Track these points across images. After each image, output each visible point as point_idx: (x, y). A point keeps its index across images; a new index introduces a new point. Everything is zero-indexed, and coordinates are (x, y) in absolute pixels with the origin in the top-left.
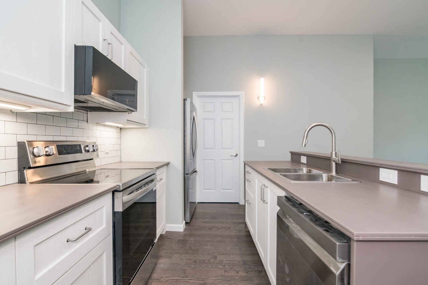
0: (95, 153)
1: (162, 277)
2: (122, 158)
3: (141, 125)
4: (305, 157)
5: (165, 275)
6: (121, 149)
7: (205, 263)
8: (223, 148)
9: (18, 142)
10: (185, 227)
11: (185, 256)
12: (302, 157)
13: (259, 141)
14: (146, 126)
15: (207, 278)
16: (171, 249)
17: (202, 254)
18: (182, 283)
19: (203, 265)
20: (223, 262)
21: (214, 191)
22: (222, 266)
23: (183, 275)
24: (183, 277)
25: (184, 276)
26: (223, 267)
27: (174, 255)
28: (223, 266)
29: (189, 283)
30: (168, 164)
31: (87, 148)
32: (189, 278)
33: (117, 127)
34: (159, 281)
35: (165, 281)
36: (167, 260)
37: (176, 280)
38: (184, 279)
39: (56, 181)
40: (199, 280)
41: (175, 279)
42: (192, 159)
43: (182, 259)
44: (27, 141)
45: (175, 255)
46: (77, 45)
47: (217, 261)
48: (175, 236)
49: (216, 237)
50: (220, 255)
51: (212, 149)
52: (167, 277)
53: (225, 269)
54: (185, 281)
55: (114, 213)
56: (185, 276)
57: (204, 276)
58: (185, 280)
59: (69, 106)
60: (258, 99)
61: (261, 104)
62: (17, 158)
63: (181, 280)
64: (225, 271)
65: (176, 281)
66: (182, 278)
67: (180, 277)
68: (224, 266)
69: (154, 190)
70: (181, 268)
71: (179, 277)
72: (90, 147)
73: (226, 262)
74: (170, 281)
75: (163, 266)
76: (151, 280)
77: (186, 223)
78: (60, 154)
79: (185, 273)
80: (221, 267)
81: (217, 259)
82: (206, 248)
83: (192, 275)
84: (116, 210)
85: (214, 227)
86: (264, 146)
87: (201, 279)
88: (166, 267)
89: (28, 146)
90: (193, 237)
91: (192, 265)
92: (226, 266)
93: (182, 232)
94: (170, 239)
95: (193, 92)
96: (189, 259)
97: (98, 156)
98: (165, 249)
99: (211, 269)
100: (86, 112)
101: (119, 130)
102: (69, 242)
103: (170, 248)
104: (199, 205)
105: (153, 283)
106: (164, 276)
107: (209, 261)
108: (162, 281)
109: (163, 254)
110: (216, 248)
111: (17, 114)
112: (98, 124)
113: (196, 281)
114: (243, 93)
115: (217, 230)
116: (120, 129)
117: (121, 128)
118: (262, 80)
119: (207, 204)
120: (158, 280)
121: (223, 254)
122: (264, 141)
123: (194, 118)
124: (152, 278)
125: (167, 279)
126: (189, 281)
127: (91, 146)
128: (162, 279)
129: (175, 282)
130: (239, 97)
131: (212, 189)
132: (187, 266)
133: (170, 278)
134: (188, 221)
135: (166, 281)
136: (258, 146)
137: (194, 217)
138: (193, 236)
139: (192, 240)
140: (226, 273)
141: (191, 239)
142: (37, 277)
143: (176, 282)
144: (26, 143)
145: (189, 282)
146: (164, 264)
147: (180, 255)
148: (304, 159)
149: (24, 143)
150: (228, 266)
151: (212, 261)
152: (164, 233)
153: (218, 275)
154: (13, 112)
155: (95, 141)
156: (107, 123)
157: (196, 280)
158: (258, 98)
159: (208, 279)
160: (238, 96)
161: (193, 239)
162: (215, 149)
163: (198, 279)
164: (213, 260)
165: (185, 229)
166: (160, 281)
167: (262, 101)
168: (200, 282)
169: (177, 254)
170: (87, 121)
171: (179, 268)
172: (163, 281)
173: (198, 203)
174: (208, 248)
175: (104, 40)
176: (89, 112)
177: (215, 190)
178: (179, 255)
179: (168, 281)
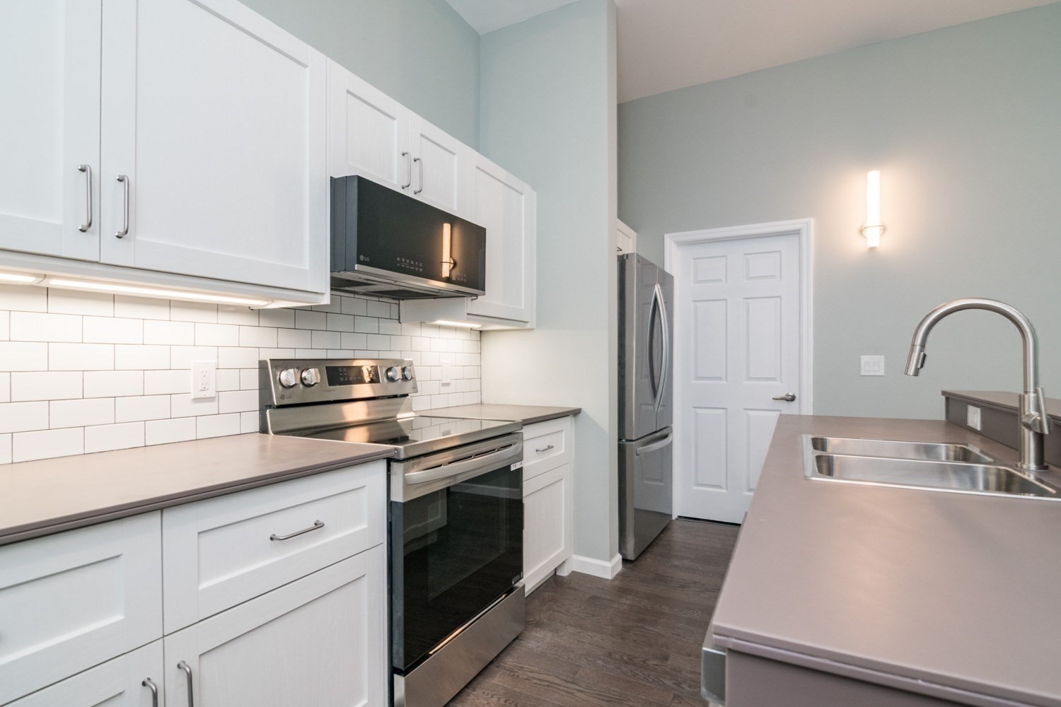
0: (409, 384)
1: (521, 667)
2: (484, 397)
3: (517, 324)
4: (978, 410)
5: (529, 665)
6: (482, 375)
7: (634, 665)
8: (750, 379)
9: (260, 362)
10: (622, 570)
11: (591, 636)
12: (971, 409)
13: (864, 358)
14: (528, 326)
15: (620, 700)
16: (566, 613)
17: (635, 641)
18: (558, 694)
19: (625, 667)
20: (679, 675)
21: (724, 491)
22: (674, 681)
23: (568, 677)
24: (566, 681)
25: (569, 679)
26: (674, 686)
27: (568, 627)
28: (675, 684)
29: (574, 697)
30: (576, 413)
31: (390, 374)
32: (577, 687)
33: (471, 329)
34: (512, 674)
35: (525, 677)
36: (549, 634)
37: (546, 683)
38: (569, 685)
39: (324, 434)
40: (599, 699)
41: (547, 681)
42: (651, 403)
43: (582, 642)
44: (271, 360)
45: (570, 629)
46: (336, 177)
47: (664, 667)
48: (589, 585)
49: (691, 609)
50: (682, 654)
51: (720, 379)
52: (531, 672)
53: (676, 692)
54: (566, 692)
55: (391, 505)
56: (571, 680)
57: (614, 691)
58: (567, 687)
59: (322, 294)
60: (862, 234)
61: (872, 249)
62: (258, 388)
63: (560, 685)
64: (675, 696)
65: (548, 686)
66: (565, 684)
67: (562, 680)
68: (678, 684)
69: (513, 468)
70: (570, 661)
71: (558, 677)
72: (396, 372)
73: (689, 676)
74: (535, 681)
75: (534, 646)
76: (497, 667)
77: (625, 561)
78: (331, 383)
79: (575, 675)
80: (668, 682)
81: (669, 662)
82: (651, 629)
83: (589, 684)
84: (393, 499)
85: (695, 583)
86: (881, 373)
87: (606, 698)
88: (539, 649)
89: (272, 368)
90: (629, 596)
91: (599, 659)
92: (683, 686)
93: (608, 580)
94: (575, 590)
95: (666, 236)
96: (597, 646)
97: (415, 389)
98: (554, 610)
99: (642, 682)
100: (397, 302)
101: (476, 336)
102: (274, 542)
103: (567, 611)
104: (681, 523)
105: (498, 675)
106: (527, 667)
107: (644, 662)
108: (518, 676)
109: (545, 621)
110: (678, 635)
111: (260, 313)
112: (422, 324)
113: (592, 699)
114: (812, 221)
115: (701, 592)
116: (478, 333)
117: (481, 332)
118: (874, 176)
119: (702, 525)
120: (511, 671)
121: (690, 655)
122: (883, 357)
123: (656, 300)
124: (502, 664)
125: (531, 674)
126: (577, 694)
127: (398, 369)
128: (519, 672)
129: (544, 686)
130: (799, 233)
131: (720, 487)
132: (586, 658)
133: (536, 675)
134: (631, 556)
135: (526, 679)
136: (863, 373)
137: (656, 550)
138: (630, 594)
139: (625, 604)
140: (676, 701)
141: (623, 601)
142: (203, 586)
143: (546, 688)
144: (269, 361)
145: (576, 696)
146: (538, 642)
147: (583, 631)
148: (975, 418)
149: (266, 362)
150: (689, 687)
151: (652, 662)
152: (564, 573)
153: (651, 700)
154: (252, 310)
155: (412, 359)
156: (439, 322)
157: (594, 697)
158: (861, 231)
159: (624, 702)
160: (797, 232)
161: (628, 602)
162: (726, 380)
163: (598, 694)
164: (655, 663)
165: (621, 576)
166: (514, 675)
167: (873, 239)
168: (602, 704)
169: (574, 626)
170: (399, 320)
171: (566, 658)
172: (520, 677)
173: (680, 517)
174: (656, 630)
175: (403, 155)
176: (402, 302)
177: (727, 489)
178: (579, 630)
179: (530, 680)
